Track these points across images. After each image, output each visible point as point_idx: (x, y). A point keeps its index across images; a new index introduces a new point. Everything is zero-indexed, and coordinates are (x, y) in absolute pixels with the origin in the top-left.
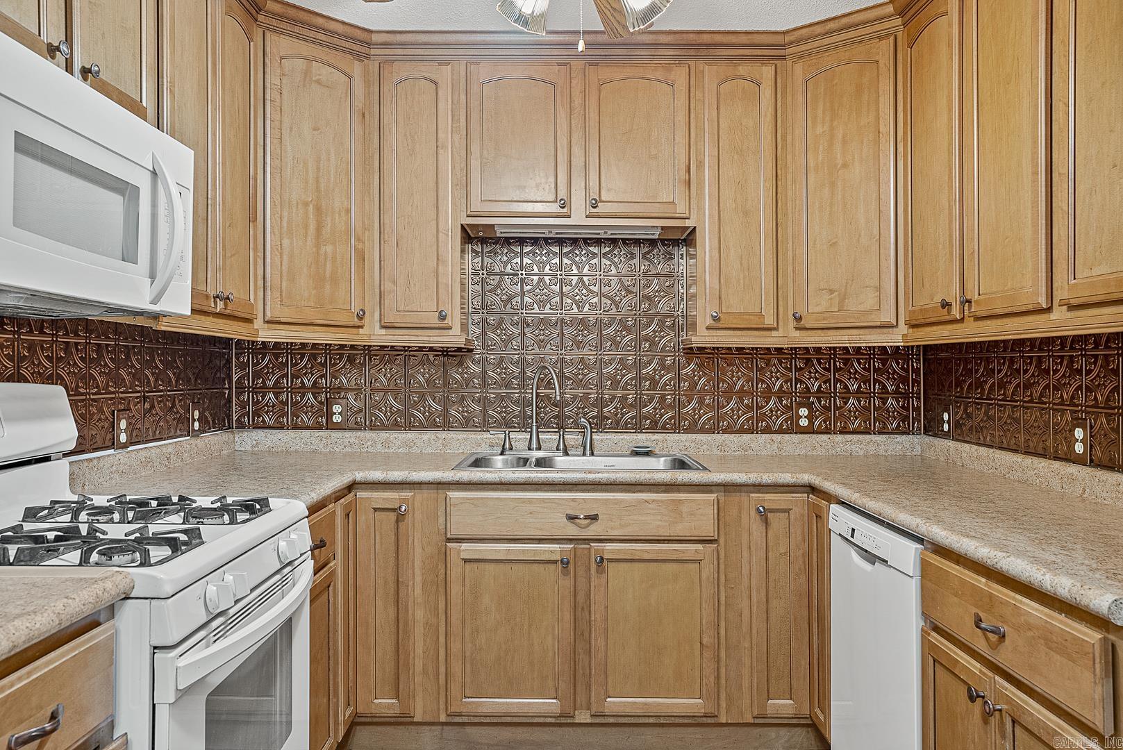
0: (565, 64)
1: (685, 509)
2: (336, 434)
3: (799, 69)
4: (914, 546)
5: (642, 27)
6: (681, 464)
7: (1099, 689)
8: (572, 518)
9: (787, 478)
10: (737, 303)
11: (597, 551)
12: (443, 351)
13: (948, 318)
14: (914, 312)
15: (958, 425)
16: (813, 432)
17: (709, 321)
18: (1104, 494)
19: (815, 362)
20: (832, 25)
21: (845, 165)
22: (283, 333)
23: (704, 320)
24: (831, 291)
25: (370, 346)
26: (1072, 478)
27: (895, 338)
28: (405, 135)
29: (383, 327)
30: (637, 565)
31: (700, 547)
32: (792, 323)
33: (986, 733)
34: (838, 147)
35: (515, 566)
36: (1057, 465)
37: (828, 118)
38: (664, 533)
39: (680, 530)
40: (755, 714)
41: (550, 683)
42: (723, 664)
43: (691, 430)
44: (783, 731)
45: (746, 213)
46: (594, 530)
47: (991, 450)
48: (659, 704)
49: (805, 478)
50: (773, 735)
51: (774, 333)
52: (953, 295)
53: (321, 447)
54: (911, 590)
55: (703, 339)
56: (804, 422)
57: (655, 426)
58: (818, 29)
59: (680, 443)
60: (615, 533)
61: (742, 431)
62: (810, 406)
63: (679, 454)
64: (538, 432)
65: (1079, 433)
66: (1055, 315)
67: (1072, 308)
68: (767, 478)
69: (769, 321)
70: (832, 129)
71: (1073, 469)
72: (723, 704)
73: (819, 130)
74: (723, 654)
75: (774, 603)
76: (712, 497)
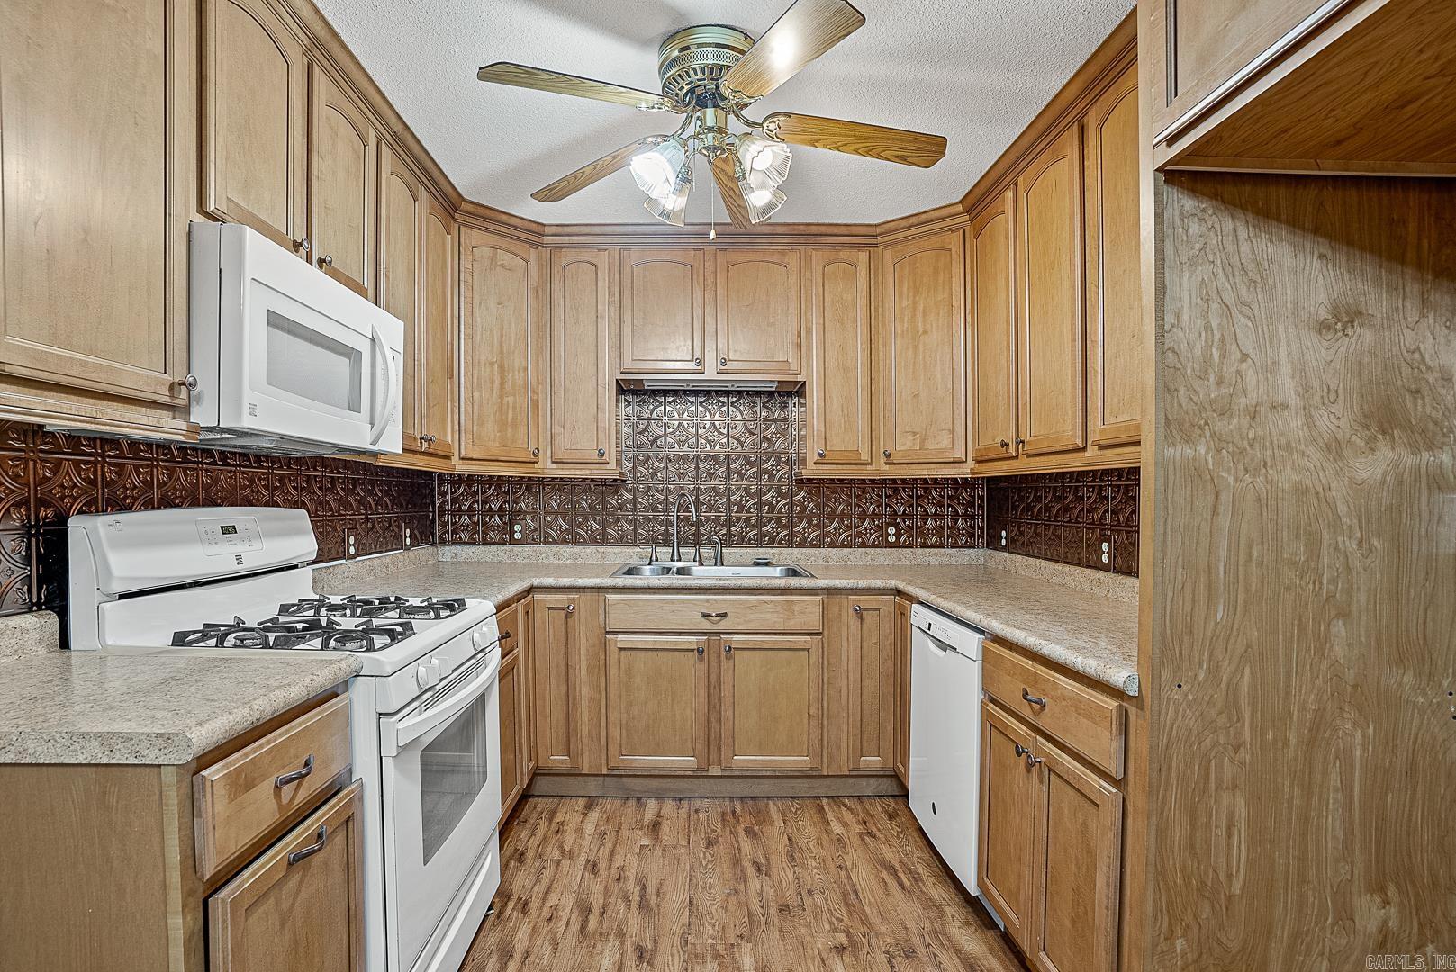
0: (700, 250)
1: (796, 608)
2: (517, 548)
3: (888, 254)
4: (976, 638)
5: (762, 220)
6: (793, 573)
7: (1114, 744)
8: (705, 615)
9: (878, 583)
10: (838, 443)
11: (726, 641)
12: (602, 482)
13: (1006, 455)
14: (979, 450)
15: (1013, 541)
16: (900, 547)
17: (816, 457)
18: (1124, 594)
19: (901, 490)
20: (914, 220)
21: (925, 332)
22: (475, 468)
23: (812, 457)
24: (915, 434)
25: (544, 478)
26: (1099, 582)
27: (964, 472)
29: (553, 462)
30: (758, 652)
31: (808, 638)
32: (883, 459)
33: (1028, 779)
34: (919, 318)
35: (660, 653)
36: (1088, 571)
37: (911, 294)
38: (780, 627)
39: (792, 625)
40: (851, 767)
41: (689, 745)
42: (825, 730)
43: (801, 545)
44: (872, 781)
45: (846, 370)
46: (724, 625)
47: (1038, 561)
48: (775, 761)
49: (893, 583)
50: (865, 784)
51: (869, 467)
52: (1010, 437)
53: (505, 558)
54: (975, 670)
55: (811, 472)
56: (892, 539)
57: (772, 542)
58: (903, 223)
59: (793, 556)
60: (741, 627)
61: (843, 546)
62: (896, 526)
63: (792, 565)
64: (678, 547)
65: (1105, 546)
66: (1088, 454)
67: (1102, 447)
68: (862, 583)
69: (865, 457)
70: (915, 303)
71: (1100, 575)
72: (826, 760)
73: (905, 303)
74: (826, 722)
75: (867, 682)
76: (819, 598)
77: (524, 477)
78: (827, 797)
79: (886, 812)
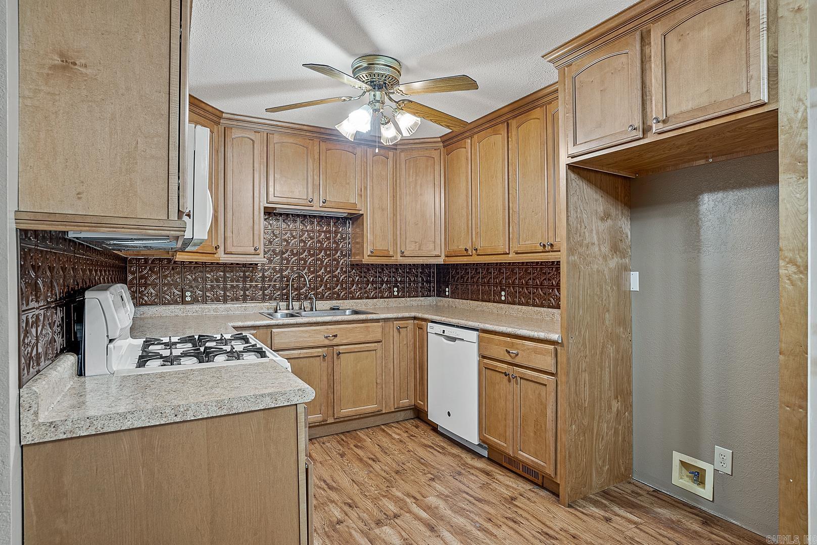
0: (312, 140)
1: (370, 330)
2: (188, 307)
3: (403, 155)
4: (476, 333)
6: (356, 312)
7: (553, 361)
8: (326, 337)
9: (407, 315)
10: (380, 246)
11: (337, 350)
12: (243, 265)
13: (466, 254)
14: (449, 251)
15: (453, 293)
16: (399, 297)
17: (369, 253)
18: (513, 313)
19: (400, 270)
20: (417, 141)
21: (421, 194)
22: (186, 257)
23: (367, 252)
24: (416, 242)
25: (205, 263)
26: (501, 308)
27: (441, 261)
28: (238, 163)
29: (225, 254)
30: (352, 354)
31: (376, 344)
32: (399, 254)
33: (510, 385)
34: (418, 187)
35: (302, 360)
36: (495, 304)
37: (414, 176)
38: (363, 340)
39: (369, 338)
40: (395, 407)
41: (318, 408)
42: (384, 390)
43: (353, 298)
44: (402, 413)
45: (383, 210)
46: (336, 341)
47: (468, 301)
48: (362, 409)
49: (413, 314)
50: (399, 415)
51: (392, 258)
52: (469, 246)
53: (180, 313)
54: (475, 346)
55: (367, 260)
56: (396, 293)
58: (412, 141)
60: (344, 342)
61: (373, 298)
62: (397, 287)
63: (355, 308)
64: (292, 302)
65: (503, 293)
66: (510, 256)
67: (517, 253)
68: (400, 315)
69: (391, 253)
70: (416, 180)
71: (502, 305)
72: (384, 405)
73: (411, 179)
74: (384, 386)
75: (402, 364)
76: (380, 324)
77: (192, 262)
78: (383, 425)
79: (413, 426)
